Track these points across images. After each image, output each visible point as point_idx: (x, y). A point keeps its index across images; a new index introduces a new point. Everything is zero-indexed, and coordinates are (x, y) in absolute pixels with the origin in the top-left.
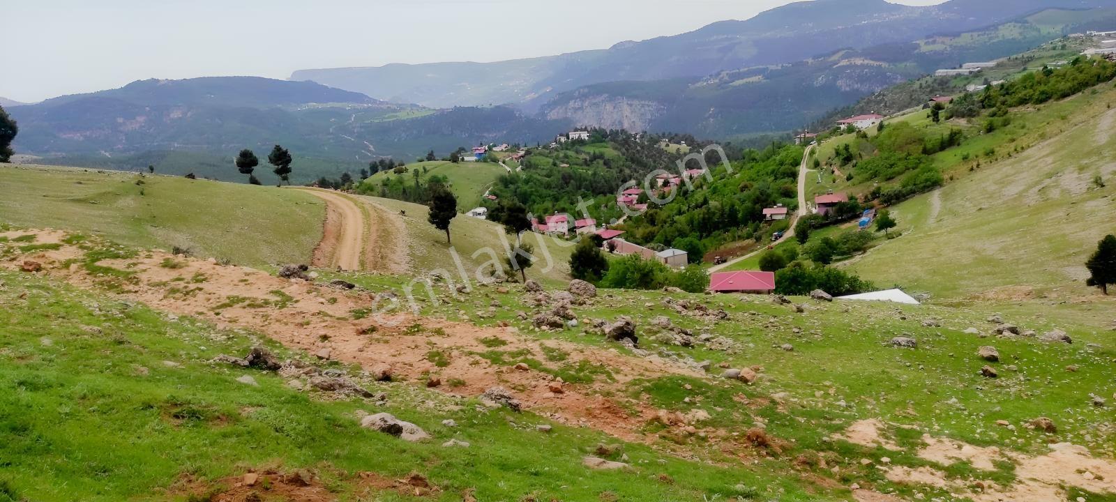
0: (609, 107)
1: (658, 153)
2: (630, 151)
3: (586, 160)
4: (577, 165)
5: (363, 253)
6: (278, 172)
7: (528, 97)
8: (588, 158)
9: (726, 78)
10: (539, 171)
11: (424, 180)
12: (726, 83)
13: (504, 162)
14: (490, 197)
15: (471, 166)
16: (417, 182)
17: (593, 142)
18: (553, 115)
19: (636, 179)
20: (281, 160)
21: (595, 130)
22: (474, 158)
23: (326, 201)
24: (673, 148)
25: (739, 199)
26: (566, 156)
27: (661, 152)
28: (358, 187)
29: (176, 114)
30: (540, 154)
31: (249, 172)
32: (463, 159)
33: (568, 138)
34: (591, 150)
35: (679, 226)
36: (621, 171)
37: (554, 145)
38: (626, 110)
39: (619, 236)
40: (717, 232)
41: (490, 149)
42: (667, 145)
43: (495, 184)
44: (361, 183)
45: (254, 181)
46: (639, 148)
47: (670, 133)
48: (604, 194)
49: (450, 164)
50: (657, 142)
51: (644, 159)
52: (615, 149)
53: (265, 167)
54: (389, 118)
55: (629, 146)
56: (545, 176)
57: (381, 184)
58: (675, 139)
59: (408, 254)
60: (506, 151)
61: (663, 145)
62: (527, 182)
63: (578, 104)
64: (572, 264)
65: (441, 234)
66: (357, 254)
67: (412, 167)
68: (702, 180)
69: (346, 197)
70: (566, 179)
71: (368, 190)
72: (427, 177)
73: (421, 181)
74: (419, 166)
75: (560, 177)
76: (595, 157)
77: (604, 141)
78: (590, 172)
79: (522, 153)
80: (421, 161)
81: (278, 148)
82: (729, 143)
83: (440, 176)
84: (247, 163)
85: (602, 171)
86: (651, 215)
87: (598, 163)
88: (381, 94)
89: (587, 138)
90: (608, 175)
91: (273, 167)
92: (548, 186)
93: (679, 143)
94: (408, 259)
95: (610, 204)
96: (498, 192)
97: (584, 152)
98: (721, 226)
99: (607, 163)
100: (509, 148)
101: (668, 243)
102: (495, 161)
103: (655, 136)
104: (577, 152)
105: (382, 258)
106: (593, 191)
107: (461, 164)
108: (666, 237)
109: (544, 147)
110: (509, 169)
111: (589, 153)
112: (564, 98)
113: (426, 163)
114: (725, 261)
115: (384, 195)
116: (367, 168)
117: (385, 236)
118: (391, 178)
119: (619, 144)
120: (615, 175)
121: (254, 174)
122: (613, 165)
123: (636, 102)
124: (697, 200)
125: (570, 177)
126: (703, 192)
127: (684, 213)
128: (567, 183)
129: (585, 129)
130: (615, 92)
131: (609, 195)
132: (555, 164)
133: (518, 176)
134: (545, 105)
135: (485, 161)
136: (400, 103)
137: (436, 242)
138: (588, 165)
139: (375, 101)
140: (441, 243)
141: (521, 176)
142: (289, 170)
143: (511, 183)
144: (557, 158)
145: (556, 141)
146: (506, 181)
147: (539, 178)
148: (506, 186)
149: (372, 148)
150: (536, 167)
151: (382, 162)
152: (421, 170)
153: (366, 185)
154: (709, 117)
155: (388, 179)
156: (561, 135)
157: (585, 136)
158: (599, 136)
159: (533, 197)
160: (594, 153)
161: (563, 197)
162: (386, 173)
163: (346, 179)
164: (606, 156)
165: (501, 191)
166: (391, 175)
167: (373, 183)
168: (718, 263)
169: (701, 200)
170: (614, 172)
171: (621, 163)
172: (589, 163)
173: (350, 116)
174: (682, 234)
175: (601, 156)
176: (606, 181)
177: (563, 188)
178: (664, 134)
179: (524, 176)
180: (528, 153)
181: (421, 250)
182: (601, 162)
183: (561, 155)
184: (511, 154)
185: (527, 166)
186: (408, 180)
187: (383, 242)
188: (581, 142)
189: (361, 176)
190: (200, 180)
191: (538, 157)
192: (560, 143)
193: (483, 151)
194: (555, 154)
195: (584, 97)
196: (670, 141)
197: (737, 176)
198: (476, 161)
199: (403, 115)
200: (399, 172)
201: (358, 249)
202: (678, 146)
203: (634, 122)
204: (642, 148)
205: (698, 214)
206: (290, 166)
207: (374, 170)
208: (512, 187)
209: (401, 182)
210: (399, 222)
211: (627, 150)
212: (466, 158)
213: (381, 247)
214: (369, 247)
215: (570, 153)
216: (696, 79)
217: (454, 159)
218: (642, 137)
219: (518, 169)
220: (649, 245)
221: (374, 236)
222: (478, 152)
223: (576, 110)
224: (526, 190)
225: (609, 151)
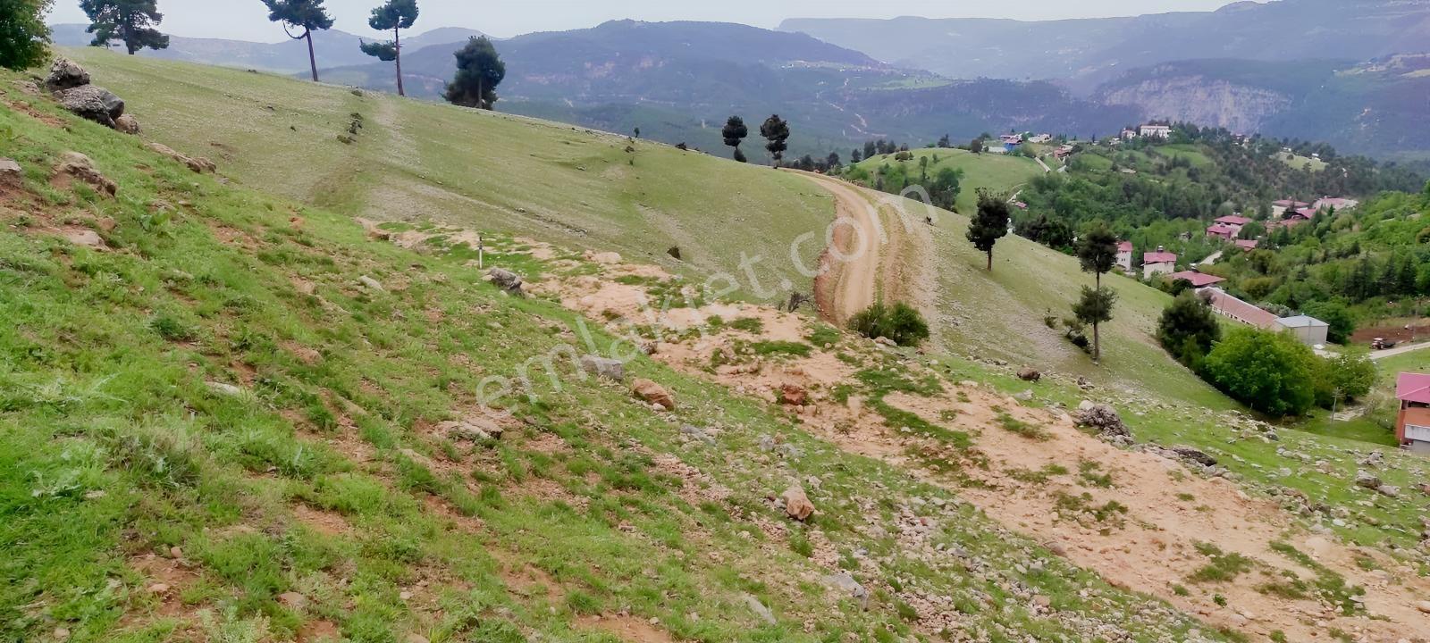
0: (1201, 94)
1: (1275, 167)
2: (1231, 160)
3: (1161, 166)
4: (1146, 171)
5: (880, 269)
6: (772, 148)
7: (1082, 72)
8: (1165, 164)
9: (1400, 65)
10: (1090, 176)
11: (933, 173)
12: (1398, 71)
13: (1042, 159)
14: (1018, 203)
15: (996, 159)
16: (924, 174)
17: (1175, 142)
18: (1116, 99)
19: (1235, 200)
20: (776, 133)
21: (1182, 126)
22: (1003, 150)
23: (834, 195)
24: (1299, 162)
25: (1419, 254)
26: (1132, 159)
27: (1278, 166)
28: (848, 173)
29: (646, 63)
30: (1093, 152)
31: (735, 144)
32: (987, 150)
33: (1138, 132)
34: (1170, 153)
35: (1315, 283)
36: (1213, 187)
37: (1116, 141)
38: (1228, 101)
39: (1215, 284)
40: (1374, 300)
41: (1025, 138)
42: (1291, 157)
43: (1028, 187)
44: (853, 168)
45: (739, 158)
46: (1244, 157)
47: (1296, 140)
48: (1184, 217)
49: (969, 154)
50: (1274, 150)
51: (1252, 174)
52: (1208, 154)
53: (754, 140)
54: (891, 85)
55: (1231, 152)
56: (1098, 183)
57: (877, 171)
58: (1303, 149)
59: (937, 280)
60: (1047, 144)
61: (1283, 156)
62: (1071, 188)
63: (1156, 86)
64: (1164, 324)
65: (981, 256)
66: (873, 271)
67: (918, 153)
68: (1352, 217)
69: (857, 191)
70: (1129, 190)
71: (860, 178)
72: (938, 168)
73: (928, 173)
74: (929, 153)
75: (1121, 186)
76: (1175, 164)
77: (1192, 143)
78: (1166, 185)
79: (1069, 148)
80: (931, 146)
81: (775, 118)
82: (1393, 164)
83: (955, 169)
84: (734, 132)
85: (1184, 184)
86: (1262, 258)
87: (1179, 172)
88: (885, 55)
89: (1166, 136)
90: (1192, 191)
91: (766, 141)
92: (1101, 198)
93: (1309, 155)
94: (936, 285)
95: (1195, 234)
96: (1029, 198)
97: (1159, 155)
98: (1382, 290)
99: (1193, 175)
100: (1051, 139)
101: (1294, 305)
102: (1030, 155)
103: (1271, 142)
104: (1149, 154)
105: (903, 279)
106: (1167, 212)
107: (983, 156)
108: (1291, 296)
109: (1101, 143)
110: (1048, 169)
111: (1166, 158)
112: (1135, 77)
113: (937, 150)
114: (1391, 346)
115: (879, 188)
116: (861, 149)
117: (908, 249)
118: (891, 166)
119: (1216, 149)
120: (1203, 192)
121: (740, 146)
122: (1201, 177)
123: (1245, 90)
124: (1341, 245)
125: (1136, 188)
126: (1352, 235)
127: (1316, 262)
128: (1129, 196)
129: (1166, 123)
130: (1213, 73)
131: (1190, 220)
132: (1114, 169)
133: (1060, 180)
134: (1104, 85)
135: (1017, 155)
136: (907, 67)
137: (973, 266)
138: (1163, 174)
139: (875, 63)
140: (980, 270)
141: (1064, 179)
142: (783, 148)
143: (1049, 187)
144: (1119, 159)
145: (1120, 137)
146: (1042, 185)
147: (1090, 184)
148: (1041, 191)
149: (863, 122)
150: (1086, 169)
151: (880, 143)
152: (930, 158)
153: (859, 170)
154: (1358, 122)
155: (887, 166)
156: (1129, 128)
157: (1164, 132)
158: (1185, 135)
159: (1077, 210)
160: (1175, 158)
161: (1121, 215)
162: (884, 157)
163: (834, 159)
164: (1193, 165)
165: (1033, 196)
166: (891, 161)
167: (868, 170)
168: (1379, 347)
169: (1348, 245)
170: (1202, 188)
171: (1214, 176)
172: (1164, 171)
173: (843, 80)
174: (1318, 295)
175: (1185, 163)
176: (1188, 200)
177: (1122, 203)
178: (1286, 140)
179: (1067, 179)
180: (1077, 149)
181: (953, 276)
182: (1184, 171)
183: (1125, 156)
184: (1052, 148)
185: (1075, 167)
186: (912, 170)
187: (905, 259)
188: (1156, 140)
189: (852, 158)
190: (691, 152)
191: (1092, 156)
192: (1126, 140)
193: (1015, 141)
194: (1116, 153)
195: (1163, 77)
196: (1294, 151)
197: (1416, 217)
198: (1005, 154)
199: (909, 84)
200: (901, 158)
201: (874, 264)
202: (1308, 160)
203: (1236, 118)
204: (1250, 157)
205: (1347, 267)
206: (786, 141)
207: (870, 152)
208: (1049, 193)
209: (902, 171)
210: (924, 232)
211: (1226, 157)
212: (991, 149)
213: (903, 265)
214: (889, 262)
215: (1138, 154)
216: (1350, 64)
217: (976, 148)
218: (1252, 141)
219: (1062, 170)
220: (1262, 304)
221: (894, 250)
222: (1008, 141)
223: (1149, 95)
224: (1069, 200)
225: (1198, 158)
